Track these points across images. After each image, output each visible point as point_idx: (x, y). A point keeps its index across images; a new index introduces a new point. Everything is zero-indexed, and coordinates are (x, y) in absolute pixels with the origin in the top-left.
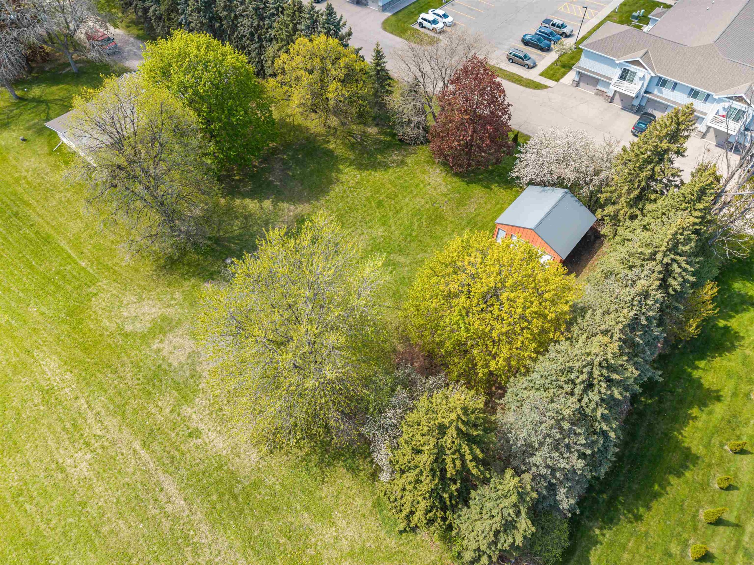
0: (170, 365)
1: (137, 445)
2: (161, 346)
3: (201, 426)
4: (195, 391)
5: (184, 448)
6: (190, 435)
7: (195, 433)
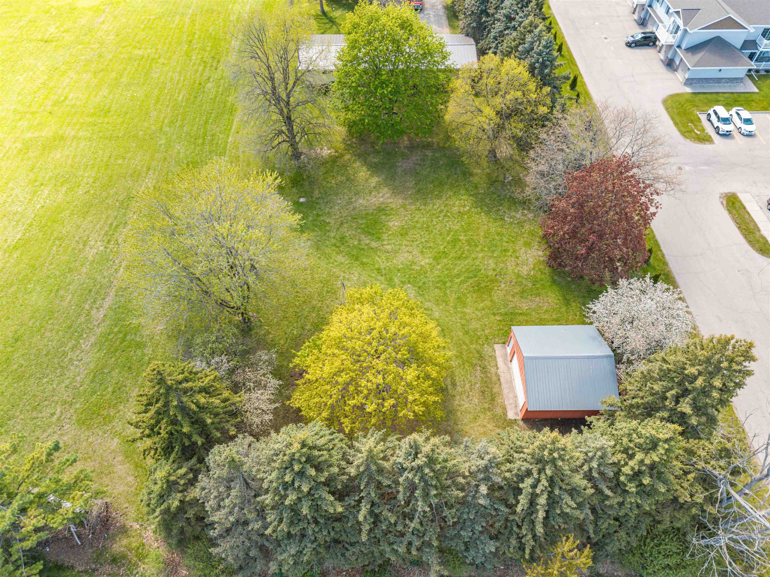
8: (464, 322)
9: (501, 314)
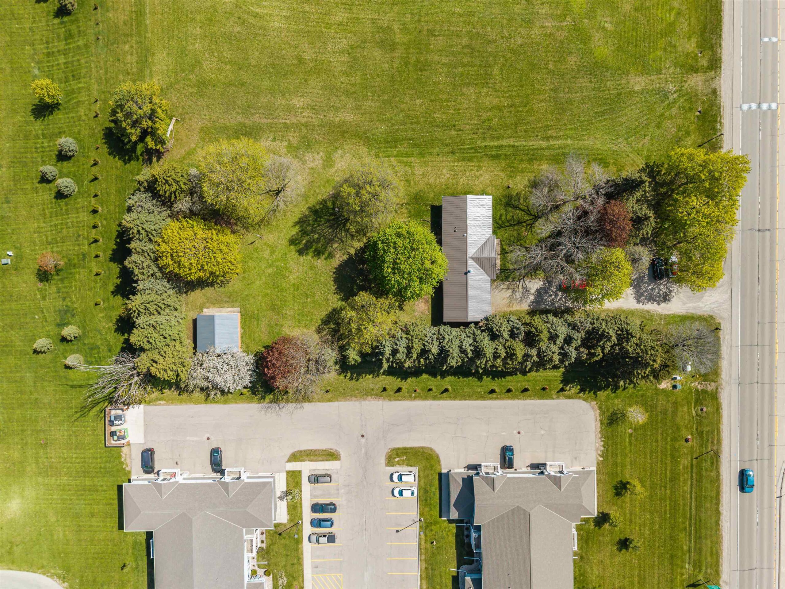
0: (308, 152)
1: (288, 121)
2: (320, 156)
3: (275, 144)
4: (289, 152)
5: (272, 134)
6: (275, 138)
7: (274, 140)
8: (253, 295)
9: (258, 314)
